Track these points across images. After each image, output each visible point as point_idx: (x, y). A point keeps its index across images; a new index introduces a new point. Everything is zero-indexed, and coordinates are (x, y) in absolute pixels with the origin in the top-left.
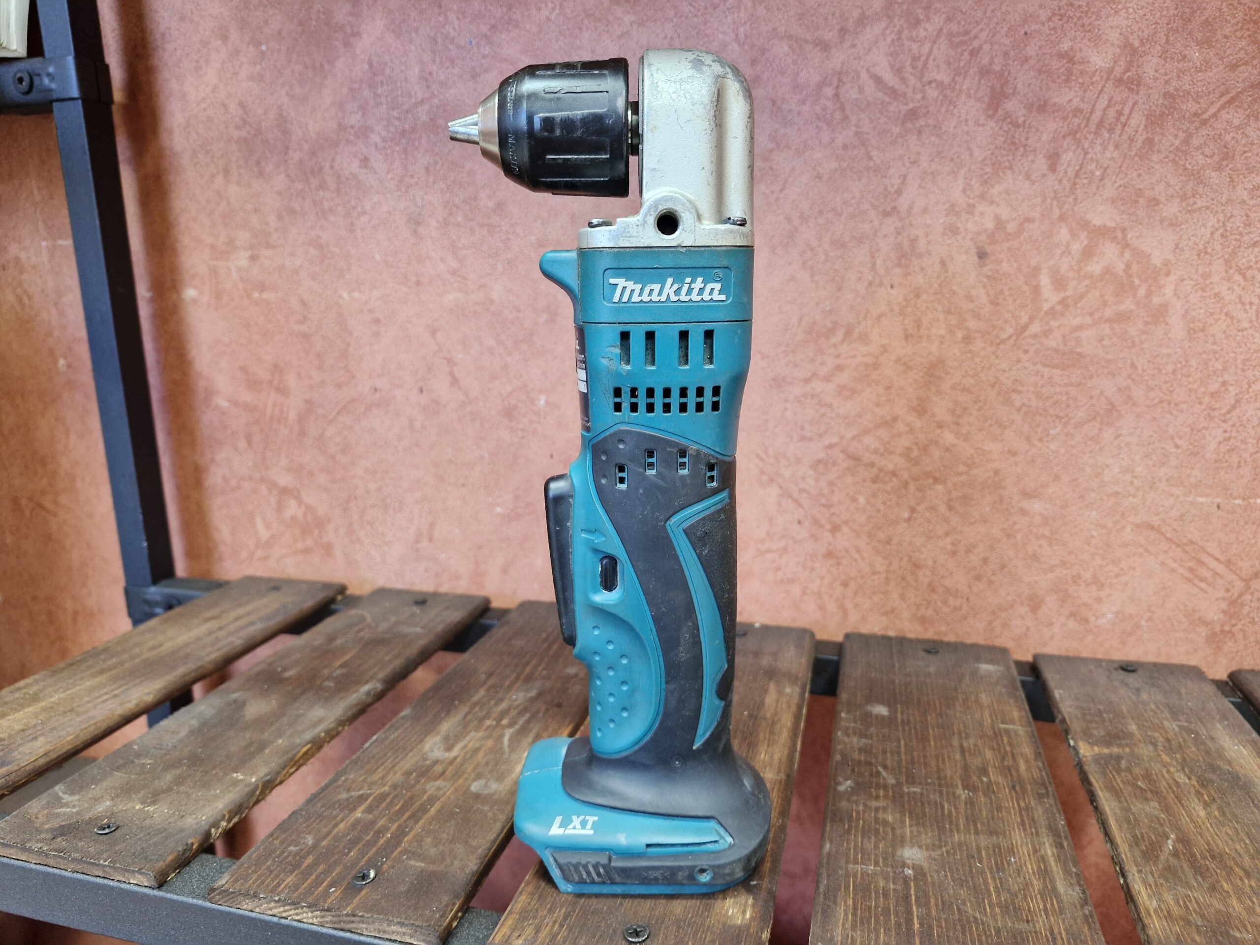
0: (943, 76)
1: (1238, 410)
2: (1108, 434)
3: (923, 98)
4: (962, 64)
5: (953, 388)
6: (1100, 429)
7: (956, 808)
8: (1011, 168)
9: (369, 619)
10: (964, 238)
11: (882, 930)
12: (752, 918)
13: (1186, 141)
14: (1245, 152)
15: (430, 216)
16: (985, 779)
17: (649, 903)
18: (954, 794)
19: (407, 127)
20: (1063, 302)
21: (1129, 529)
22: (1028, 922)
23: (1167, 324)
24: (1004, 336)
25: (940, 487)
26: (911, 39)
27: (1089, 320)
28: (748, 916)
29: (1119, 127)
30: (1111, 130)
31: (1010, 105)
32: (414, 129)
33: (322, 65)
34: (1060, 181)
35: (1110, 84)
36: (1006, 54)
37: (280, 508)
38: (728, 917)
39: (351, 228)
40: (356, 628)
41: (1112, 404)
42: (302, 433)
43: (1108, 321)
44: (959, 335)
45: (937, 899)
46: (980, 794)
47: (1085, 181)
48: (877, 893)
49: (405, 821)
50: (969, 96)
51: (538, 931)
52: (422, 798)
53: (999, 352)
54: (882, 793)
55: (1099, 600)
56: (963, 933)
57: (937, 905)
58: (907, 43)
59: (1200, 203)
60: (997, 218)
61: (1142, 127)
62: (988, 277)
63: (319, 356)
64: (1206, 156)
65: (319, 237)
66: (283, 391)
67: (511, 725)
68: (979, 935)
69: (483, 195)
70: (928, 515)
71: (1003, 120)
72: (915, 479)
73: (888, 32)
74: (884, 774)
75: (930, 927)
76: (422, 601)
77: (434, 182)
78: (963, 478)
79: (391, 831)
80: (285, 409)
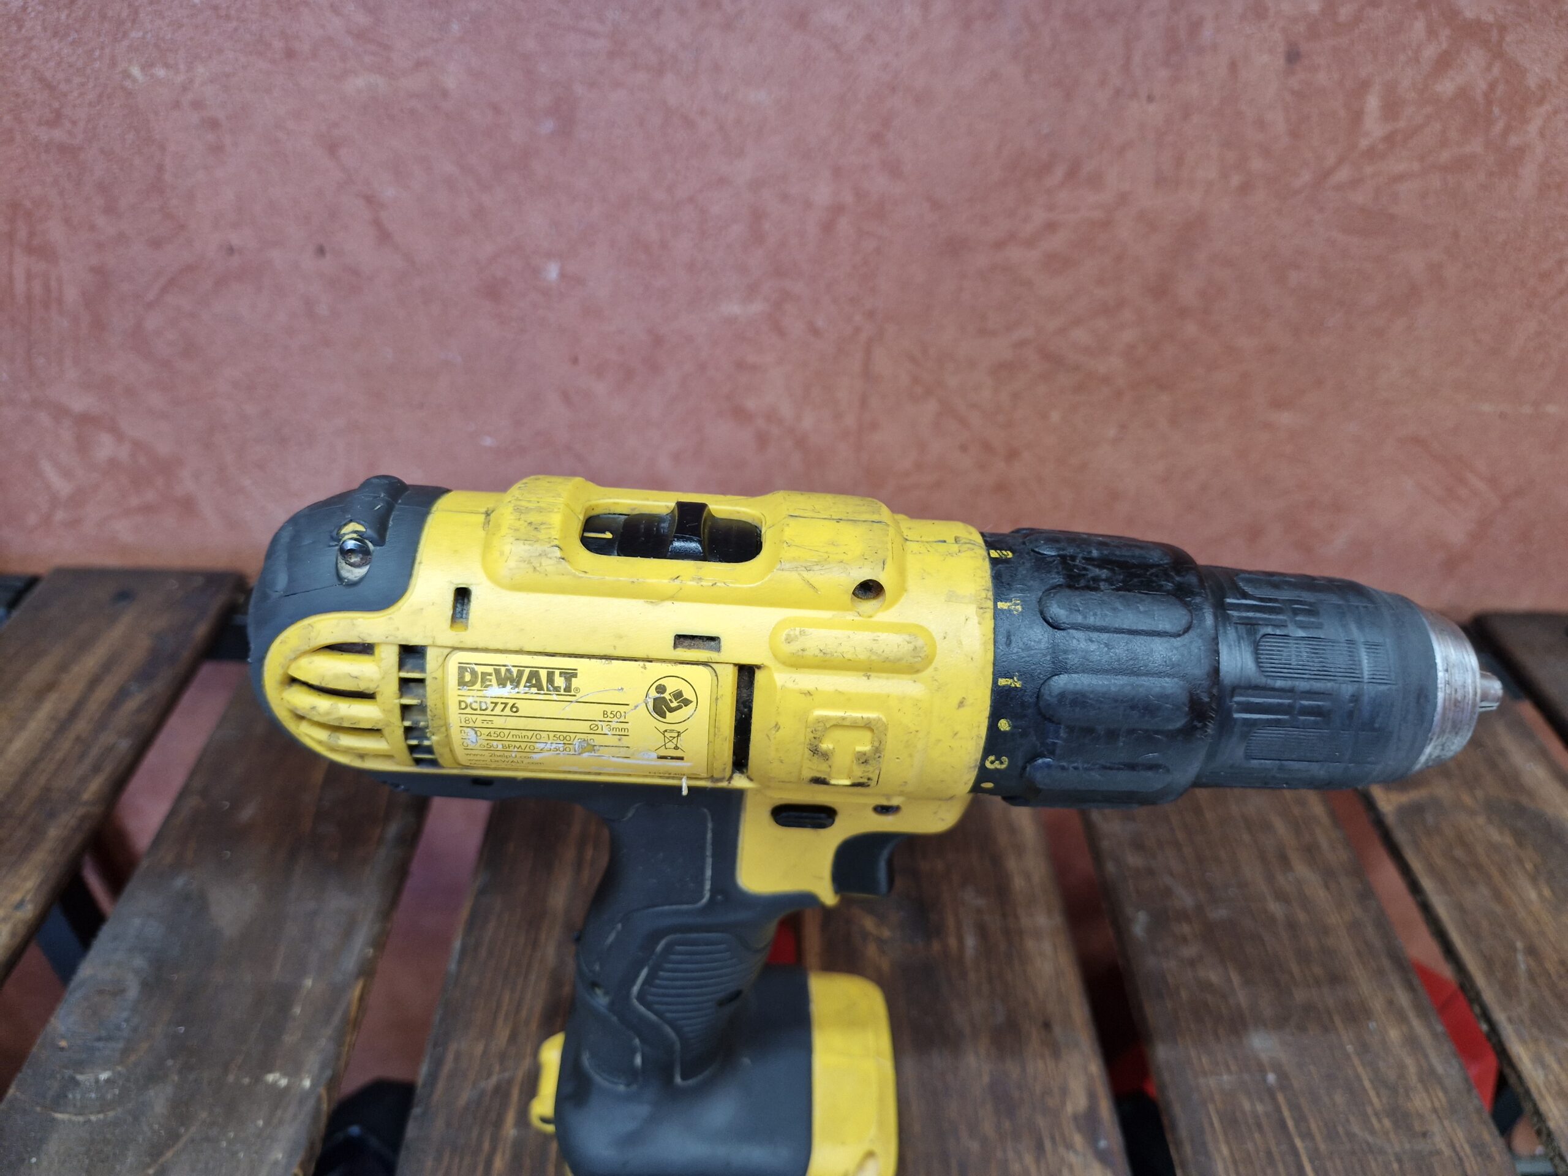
2: (1398, 326)
5: (1210, 259)
6: (1389, 320)
10: (1273, 26)
20: (1389, 139)
21: (1389, 444)
23: (1516, 176)
24: (1297, 185)
25: (1164, 397)
27: (1416, 166)
37: (83, 446)
41: (1412, 285)
43: (1443, 169)
44: (1235, 181)
45: (1316, 1121)
53: (1285, 211)
54: (1186, 929)
55: (1332, 526)
57: (1319, 1130)
62: (1293, 92)
70: (1142, 433)
72: (1133, 387)
78: (1199, 385)
80: (53, 284)
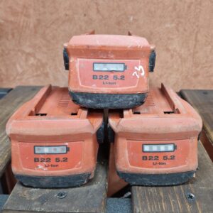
42: (36, 32)
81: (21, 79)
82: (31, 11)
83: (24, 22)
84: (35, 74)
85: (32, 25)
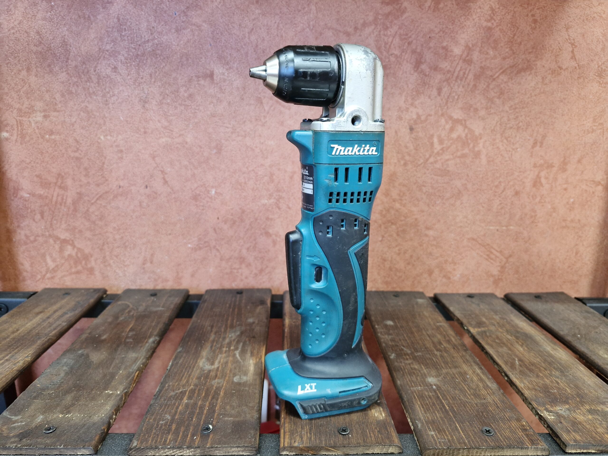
0: (397, 52)
1: (504, 193)
2: (458, 203)
3: (389, 61)
4: (405, 48)
5: (400, 185)
6: (455, 201)
7: (438, 359)
8: (423, 93)
9: (131, 306)
10: (404, 122)
11: (436, 412)
12: (385, 416)
13: (488, 86)
14: (508, 92)
15: (152, 99)
16: (442, 346)
17: (341, 417)
18: (434, 353)
19: (139, 53)
20: (442, 149)
21: (465, 241)
22: (485, 399)
23: (480, 159)
24: (420, 163)
25: (394, 227)
26: (384, 35)
27: (451, 157)
28: (384, 415)
29: (464, 79)
30: (461, 80)
31: (423, 67)
32: (143, 55)
33: (89, 17)
34: (442, 100)
35: (461, 61)
36: (422, 45)
37: (61, 250)
38: (377, 417)
39: (106, 103)
40: (127, 311)
41: (459, 190)
42: (75, 210)
43: (459, 157)
44: (402, 162)
45: (449, 397)
46: (444, 352)
47: (451, 100)
48: (426, 397)
49: (211, 400)
50: (407, 62)
51: (302, 438)
52: (213, 389)
53: (418, 170)
54: (408, 357)
55: (454, 270)
56: (465, 408)
57: (450, 398)
58: (382, 37)
59: (492, 111)
60: (417, 114)
61: (472, 80)
62: (413, 138)
63: (86, 169)
64: (495, 93)
65: (87, 107)
66: (64, 188)
67: (236, 349)
68: (471, 407)
69: (182, 90)
70: (389, 238)
71: (421, 73)
72: (384, 224)
73: (375, 31)
74: (405, 349)
75: (452, 407)
76: (154, 294)
77: (155, 82)
78: (403, 222)
79: (207, 406)
80: (65, 198)
81: (52, 278)
82: (69, 182)
83: (58, 196)
84: (73, 270)
85: (69, 201)
